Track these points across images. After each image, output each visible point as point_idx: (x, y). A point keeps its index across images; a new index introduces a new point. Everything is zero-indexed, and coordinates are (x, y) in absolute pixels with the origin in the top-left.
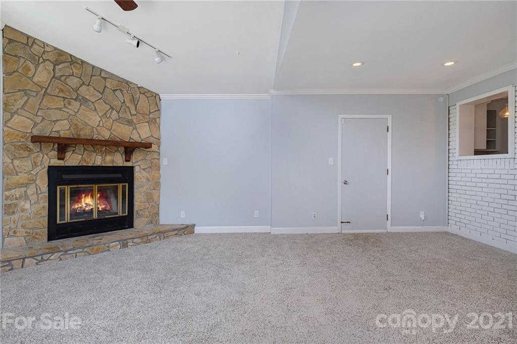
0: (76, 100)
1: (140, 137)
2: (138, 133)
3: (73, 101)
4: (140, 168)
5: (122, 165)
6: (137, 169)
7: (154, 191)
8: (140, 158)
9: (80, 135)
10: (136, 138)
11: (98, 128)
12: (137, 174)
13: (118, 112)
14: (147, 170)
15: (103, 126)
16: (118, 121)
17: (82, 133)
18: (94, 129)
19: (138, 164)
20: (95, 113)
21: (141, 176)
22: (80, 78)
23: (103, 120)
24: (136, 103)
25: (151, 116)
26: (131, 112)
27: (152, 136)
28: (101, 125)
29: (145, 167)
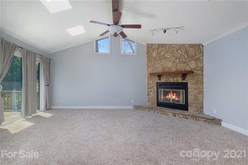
0: (164, 59)
1: (190, 68)
2: (189, 67)
3: (163, 60)
4: (191, 83)
5: (181, 82)
6: (189, 83)
7: (199, 95)
8: (190, 78)
9: (165, 71)
10: (188, 69)
11: (171, 67)
12: (189, 86)
13: (179, 59)
14: (194, 84)
15: (173, 66)
16: (179, 63)
17: (166, 70)
18: (170, 68)
19: (189, 81)
20: (170, 62)
21: (191, 87)
22: (165, 51)
23: (173, 64)
24: (188, 53)
25: (197, 56)
26: (185, 57)
27: (197, 67)
28: (172, 66)
29: (193, 82)
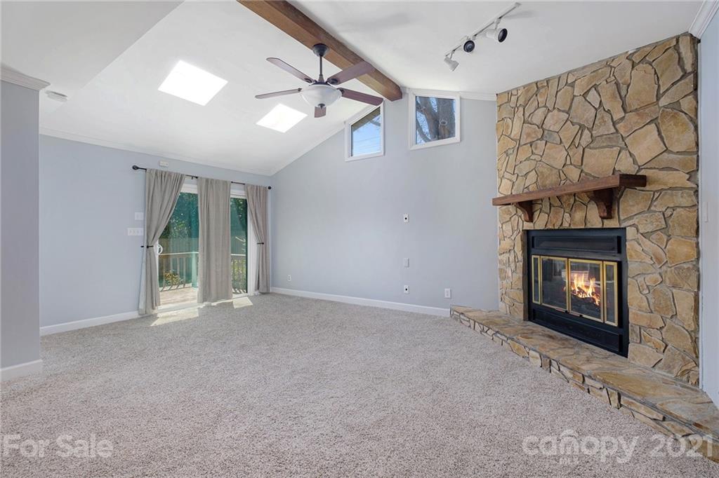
0: (541, 139)
1: (635, 162)
2: (631, 154)
3: (539, 142)
4: (638, 231)
5: (600, 226)
6: (630, 233)
7: (674, 290)
8: (635, 210)
9: (545, 186)
10: (626, 166)
11: (564, 169)
12: (631, 246)
13: (590, 130)
14: (654, 236)
15: (571, 164)
16: (592, 145)
17: (548, 182)
18: (561, 171)
19: (631, 222)
20: (561, 147)
21: (639, 249)
22: (545, 106)
23: (571, 154)
24: (623, 93)
25: (664, 102)
26: (614, 118)
27: (667, 150)
28: (568, 162)
29: (650, 228)
